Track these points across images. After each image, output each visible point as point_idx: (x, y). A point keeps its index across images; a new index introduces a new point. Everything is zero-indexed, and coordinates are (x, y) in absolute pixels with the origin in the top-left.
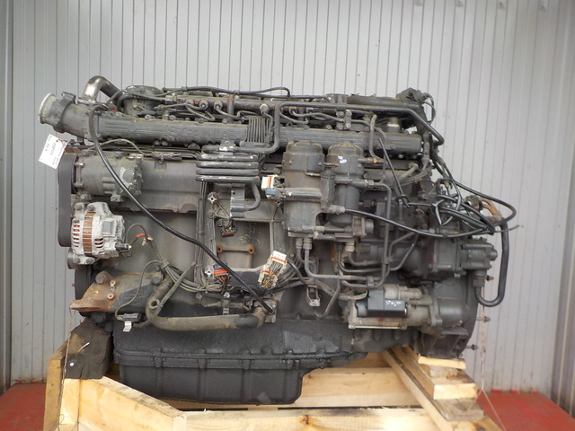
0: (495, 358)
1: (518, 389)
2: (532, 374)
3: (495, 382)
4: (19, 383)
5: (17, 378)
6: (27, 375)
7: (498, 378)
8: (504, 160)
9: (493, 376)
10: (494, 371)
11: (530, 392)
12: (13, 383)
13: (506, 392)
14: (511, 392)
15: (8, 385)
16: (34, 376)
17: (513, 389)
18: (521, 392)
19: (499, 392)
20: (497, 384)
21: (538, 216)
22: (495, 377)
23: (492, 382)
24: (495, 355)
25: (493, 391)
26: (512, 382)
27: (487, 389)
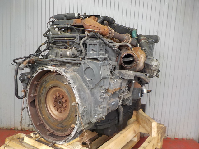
0: (176, 126)
2: (191, 133)
7: (177, 134)
8: (181, 49)
9: (175, 133)
10: (175, 131)
11: (190, 139)
13: (180, 139)
14: (182, 139)
17: (183, 138)
18: (186, 139)
20: (177, 136)
21: (194, 71)
22: (176, 133)
23: (175, 135)
24: (176, 124)
25: (175, 139)
26: (183, 135)
27: (173, 138)
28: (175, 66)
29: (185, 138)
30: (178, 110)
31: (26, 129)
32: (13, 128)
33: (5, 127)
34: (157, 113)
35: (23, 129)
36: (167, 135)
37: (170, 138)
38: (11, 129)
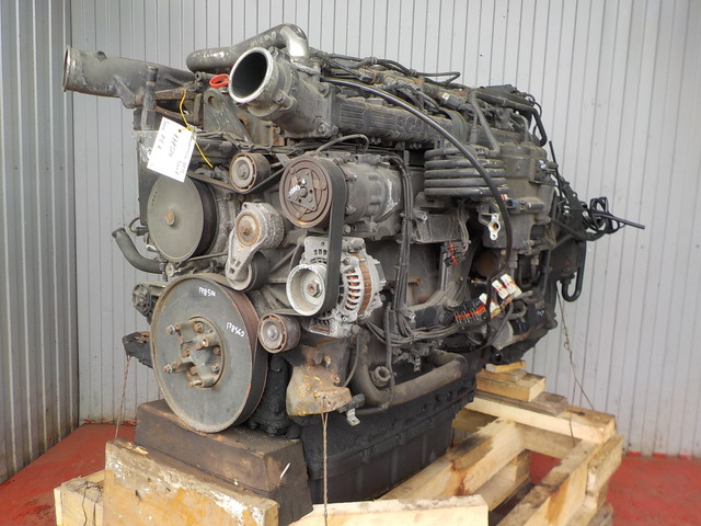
0: (659, 414)
1: (688, 453)
3: (658, 443)
4: (89, 423)
5: (86, 418)
6: (96, 414)
7: (661, 440)
9: (655, 436)
10: (657, 430)
12: (81, 423)
13: (673, 456)
14: (680, 457)
15: (77, 425)
16: (105, 416)
17: (682, 453)
18: (693, 457)
19: (663, 456)
20: (661, 446)
22: (658, 438)
23: (654, 444)
24: (658, 409)
25: (654, 455)
26: (680, 444)
27: (647, 452)
30: (664, 361)
32: (132, 421)
33: (108, 416)
34: (596, 370)
36: (629, 444)
37: (638, 454)
38: (126, 423)
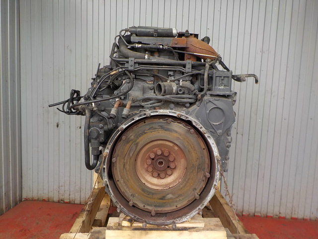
0: (293, 198)
2: (317, 209)
4: (26, 200)
5: (25, 197)
6: (30, 196)
7: (295, 211)
9: (292, 209)
10: (293, 206)
11: (316, 220)
12: (23, 200)
13: (301, 219)
14: (304, 219)
15: (21, 201)
17: (305, 218)
18: (310, 219)
19: (296, 219)
20: (295, 214)
22: (294, 209)
23: (292, 213)
24: (293, 196)
25: (292, 218)
26: (304, 213)
27: (288, 217)
28: (290, 105)
29: (308, 218)
30: (296, 173)
31: (65, 201)
32: (46, 199)
33: (35, 197)
34: (263, 177)
35: (62, 200)
36: (280, 213)
37: (284, 218)
38: (44, 200)
